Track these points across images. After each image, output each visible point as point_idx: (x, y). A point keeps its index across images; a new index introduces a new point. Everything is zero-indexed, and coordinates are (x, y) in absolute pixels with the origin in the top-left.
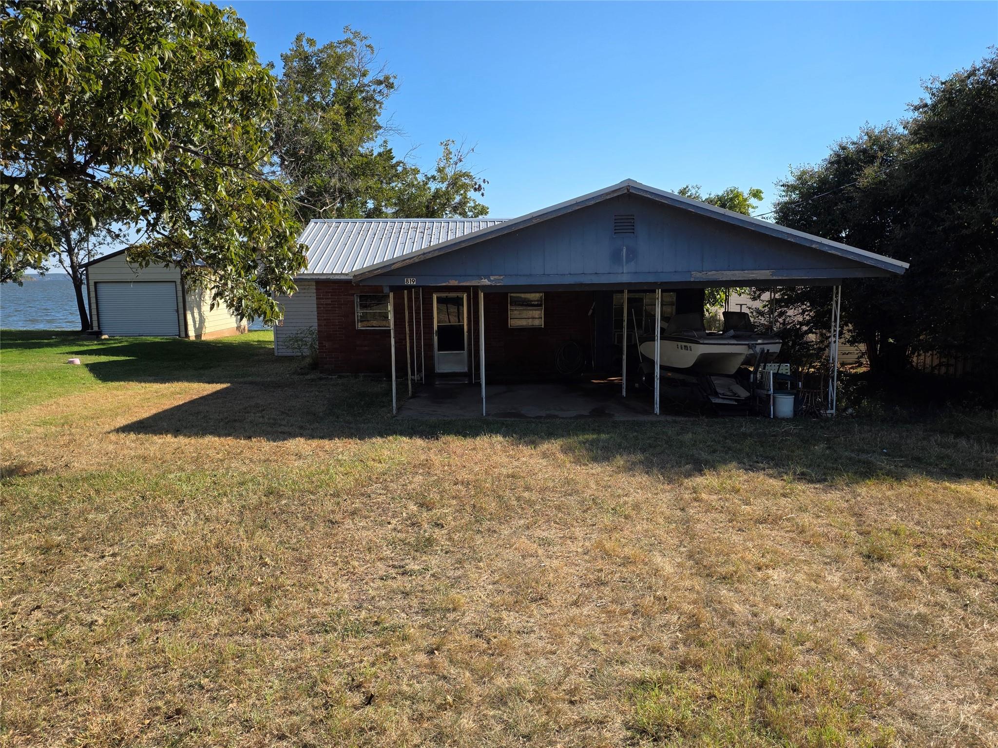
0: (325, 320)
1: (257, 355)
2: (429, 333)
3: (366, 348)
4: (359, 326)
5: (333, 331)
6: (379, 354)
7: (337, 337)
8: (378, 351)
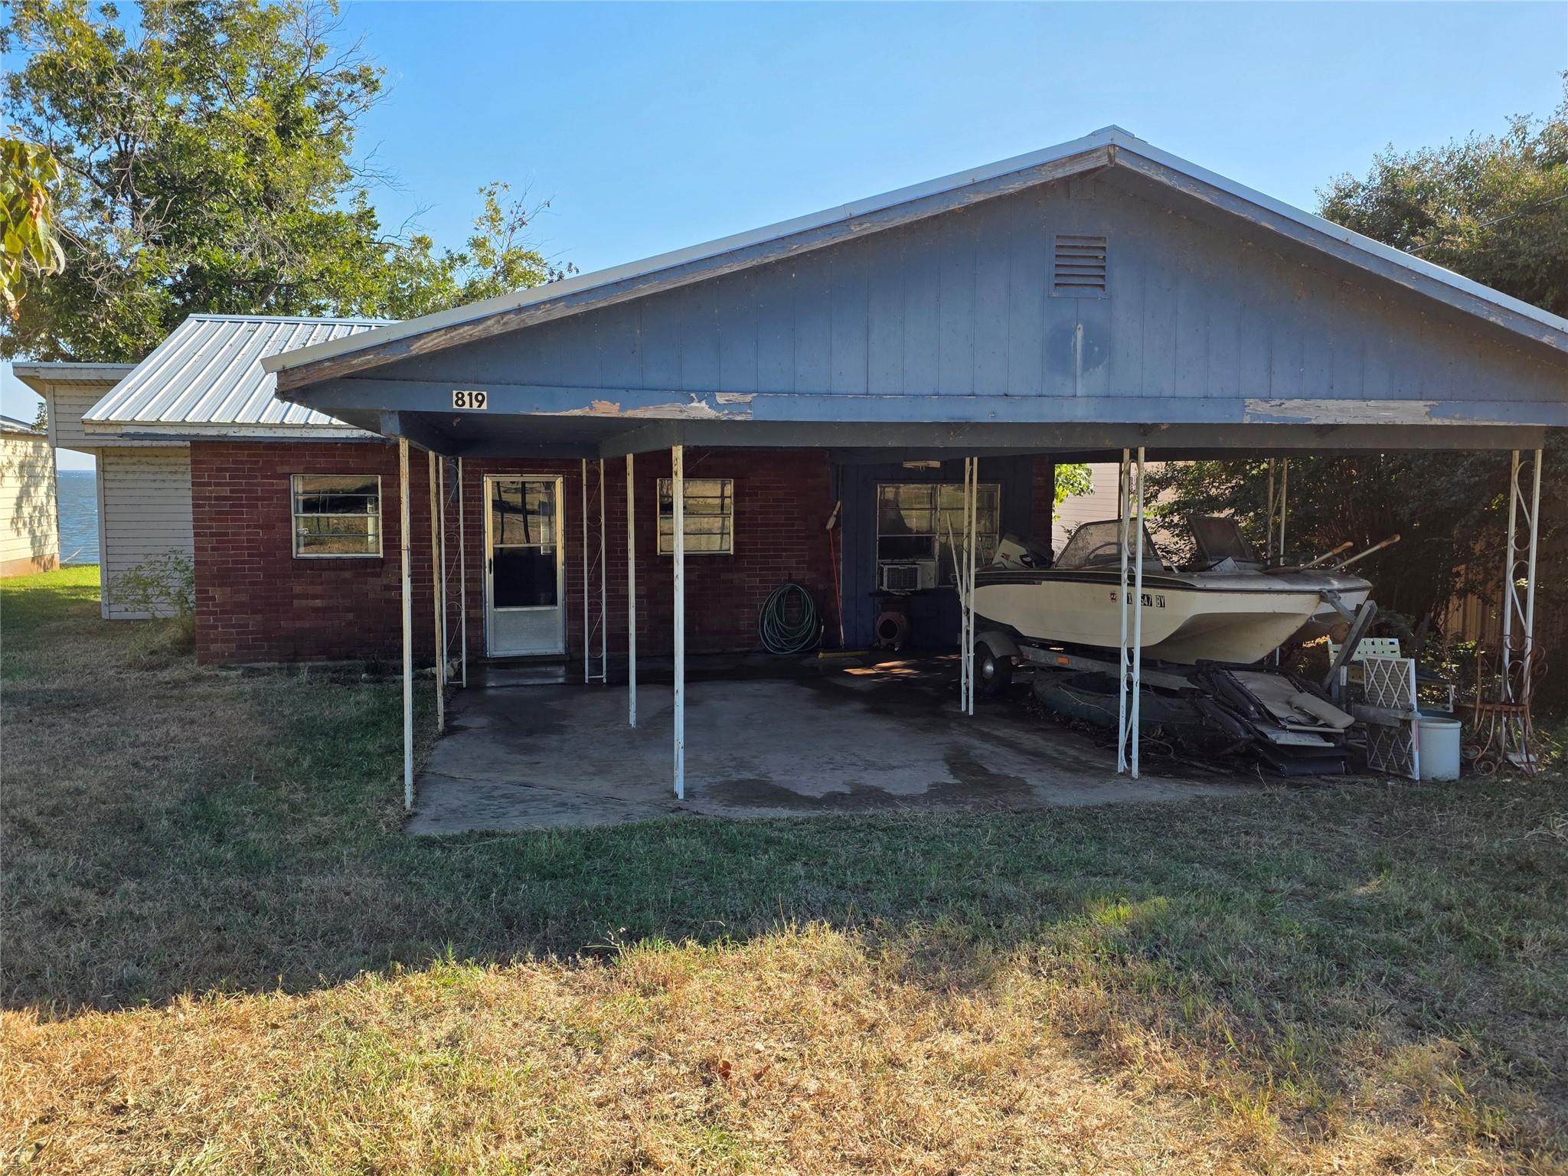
0: (212, 535)
1: (60, 618)
2: (474, 567)
3: (318, 603)
4: (302, 549)
5: (235, 562)
6: (351, 616)
7: (245, 577)
8: (349, 610)
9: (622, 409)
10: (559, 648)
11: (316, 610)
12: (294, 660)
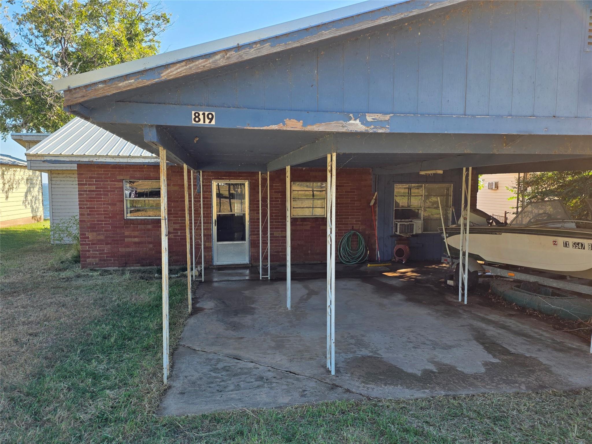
2: (208, 223)
3: (136, 240)
4: (129, 215)
5: (98, 221)
6: (151, 246)
7: (103, 227)
8: (150, 243)
9: (304, 125)
10: (246, 260)
11: (135, 243)
12: (125, 266)
